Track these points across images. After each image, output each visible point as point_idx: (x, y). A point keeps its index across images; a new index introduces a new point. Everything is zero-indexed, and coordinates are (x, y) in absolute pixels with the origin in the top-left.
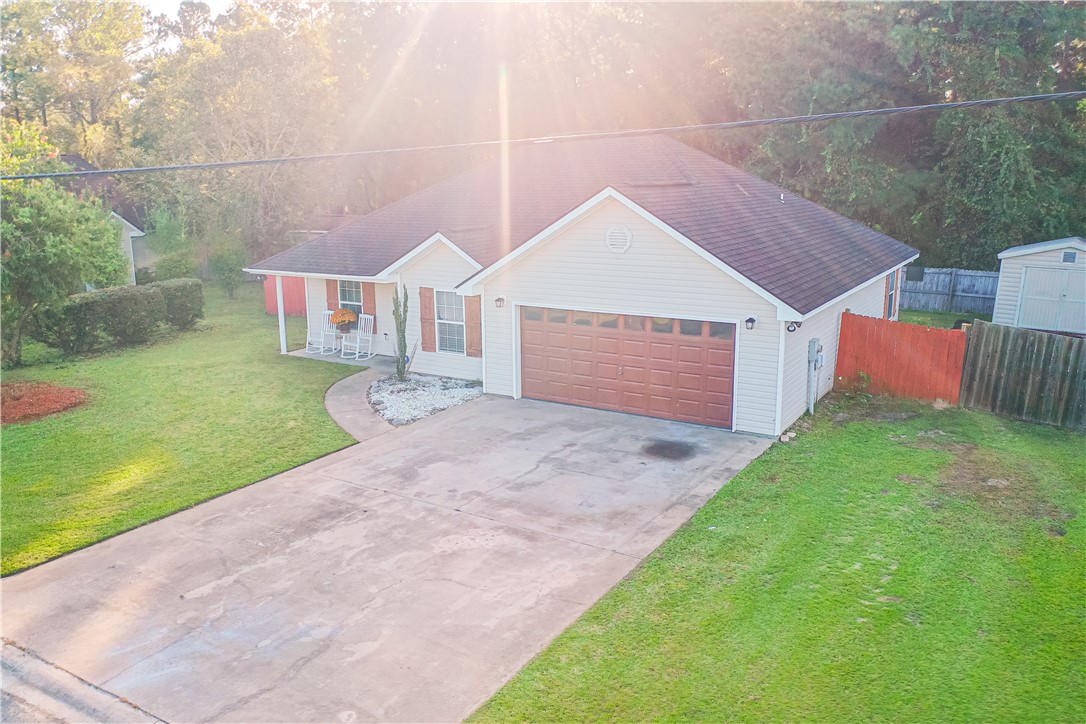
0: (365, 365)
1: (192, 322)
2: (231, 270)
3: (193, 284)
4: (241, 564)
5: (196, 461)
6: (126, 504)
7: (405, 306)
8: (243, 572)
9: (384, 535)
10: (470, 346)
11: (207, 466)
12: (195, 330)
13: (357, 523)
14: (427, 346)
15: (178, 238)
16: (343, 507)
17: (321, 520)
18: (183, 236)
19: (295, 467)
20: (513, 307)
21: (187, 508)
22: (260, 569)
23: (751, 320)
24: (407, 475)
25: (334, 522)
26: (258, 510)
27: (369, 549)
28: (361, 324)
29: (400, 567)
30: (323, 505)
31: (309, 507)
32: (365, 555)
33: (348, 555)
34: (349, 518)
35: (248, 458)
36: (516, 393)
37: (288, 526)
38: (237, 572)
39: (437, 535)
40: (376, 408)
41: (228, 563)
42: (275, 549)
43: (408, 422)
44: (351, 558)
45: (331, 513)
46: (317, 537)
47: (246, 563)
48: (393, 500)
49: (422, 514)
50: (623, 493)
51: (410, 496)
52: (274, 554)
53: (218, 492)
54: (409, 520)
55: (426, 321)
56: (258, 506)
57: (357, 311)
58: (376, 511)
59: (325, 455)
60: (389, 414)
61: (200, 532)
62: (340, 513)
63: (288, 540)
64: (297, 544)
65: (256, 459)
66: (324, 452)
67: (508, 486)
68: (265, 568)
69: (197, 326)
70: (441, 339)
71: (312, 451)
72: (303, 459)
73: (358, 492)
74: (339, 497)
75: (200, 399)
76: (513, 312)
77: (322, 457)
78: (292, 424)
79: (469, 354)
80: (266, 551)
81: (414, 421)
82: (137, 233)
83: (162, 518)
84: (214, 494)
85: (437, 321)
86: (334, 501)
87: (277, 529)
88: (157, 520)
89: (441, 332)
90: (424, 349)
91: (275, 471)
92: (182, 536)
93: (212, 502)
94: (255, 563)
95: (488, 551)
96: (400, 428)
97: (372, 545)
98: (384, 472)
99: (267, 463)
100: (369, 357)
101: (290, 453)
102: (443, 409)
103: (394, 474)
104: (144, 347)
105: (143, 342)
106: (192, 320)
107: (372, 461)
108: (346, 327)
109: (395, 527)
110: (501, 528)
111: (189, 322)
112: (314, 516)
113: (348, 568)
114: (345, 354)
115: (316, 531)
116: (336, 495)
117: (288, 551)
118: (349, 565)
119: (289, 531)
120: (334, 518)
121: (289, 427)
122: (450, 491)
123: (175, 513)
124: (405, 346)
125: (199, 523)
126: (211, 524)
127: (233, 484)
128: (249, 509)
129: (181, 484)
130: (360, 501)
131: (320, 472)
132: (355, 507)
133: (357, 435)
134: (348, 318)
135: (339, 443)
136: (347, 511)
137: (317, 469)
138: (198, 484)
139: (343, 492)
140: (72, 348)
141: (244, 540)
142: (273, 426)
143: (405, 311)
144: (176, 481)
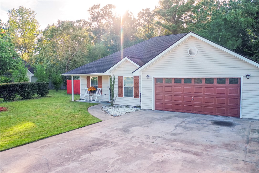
0: (99, 103)
1: (45, 95)
2: (57, 84)
3: (46, 83)
4: (57, 166)
5: (41, 126)
6: (8, 139)
7: (114, 81)
8: (58, 170)
9: (125, 153)
10: (135, 95)
11: (44, 127)
12: (46, 97)
13: (110, 147)
14: (120, 95)
15: (43, 73)
16: (103, 141)
17: (94, 146)
18: (44, 72)
19: (79, 128)
20: (153, 78)
21: (34, 141)
22: (67, 168)
23: (248, 75)
24: (126, 130)
25: (100, 147)
26: (65, 142)
27: (120, 159)
28: (97, 91)
29: (139, 168)
30: (94, 141)
31: (87, 141)
32: (119, 162)
33: (111, 162)
34: (106, 146)
35: (61, 125)
36: (153, 108)
37: (79, 149)
38: (54, 170)
39: (150, 153)
40: (106, 112)
41: (50, 165)
42: (74, 159)
43: (118, 116)
44: (113, 163)
45: (98, 144)
46: (93, 153)
47: (59, 165)
48: (123, 139)
49: (138, 144)
50: (221, 137)
51: (130, 138)
52: (73, 161)
53: (48, 136)
54: (134, 147)
55: (120, 87)
56: (65, 141)
57: (96, 87)
58: (117, 143)
59: (91, 124)
60: (111, 113)
61: (39, 151)
62: (102, 144)
63: (80, 155)
64: (84, 156)
65: (64, 125)
66: (90, 123)
67: (169, 134)
68: (69, 168)
69: (47, 95)
70: (125, 93)
71: (86, 123)
72: (83, 125)
73: (107, 136)
74: (100, 138)
75: (45, 110)
76: (153, 80)
77: (89, 125)
78: (77, 116)
79: (135, 97)
80: (69, 160)
81: (121, 115)
82: (33, 75)
83: (23, 145)
84: (46, 136)
85: (124, 87)
86: (98, 139)
87: (74, 150)
88: (20, 146)
89: (125, 91)
90: (119, 96)
91: (72, 129)
92: (29, 153)
93: (45, 139)
94: (64, 165)
95: (180, 160)
96: (116, 117)
97: (121, 157)
98: (116, 130)
99: (69, 126)
100: (100, 101)
101: (77, 123)
102: (130, 113)
103: (119, 130)
104: (30, 100)
105: (30, 98)
106: (45, 94)
107: (109, 126)
108: (93, 92)
109: (129, 149)
110: (179, 150)
111: (44, 95)
112: (90, 145)
113: (113, 169)
114: (92, 100)
115: (92, 151)
116: (98, 137)
117: (80, 159)
118: (112, 167)
119: (79, 151)
120: (99, 146)
121: (76, 117)
122: (146, 136)
123: (28, 143)
124: (114, 95)
125: (38, 148)
126: (44, 148)
127: (55, 133)
128: (61, 142)
129: (33, 133)
130: (109, 139)
131: (90, 129)
132: (108, 141)
133: (102, 119)
134: (93, 89)
135: (95, 121)
136: (105, 143)
137: (88, 129)
138: (40, 133)
139: (101, 136)
140: (7, 99)
141: (58, 154)
142: (70, 116)
143: (114, 83)
144: (32, 132)
